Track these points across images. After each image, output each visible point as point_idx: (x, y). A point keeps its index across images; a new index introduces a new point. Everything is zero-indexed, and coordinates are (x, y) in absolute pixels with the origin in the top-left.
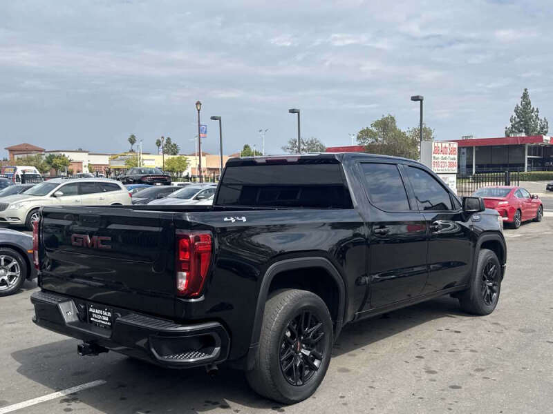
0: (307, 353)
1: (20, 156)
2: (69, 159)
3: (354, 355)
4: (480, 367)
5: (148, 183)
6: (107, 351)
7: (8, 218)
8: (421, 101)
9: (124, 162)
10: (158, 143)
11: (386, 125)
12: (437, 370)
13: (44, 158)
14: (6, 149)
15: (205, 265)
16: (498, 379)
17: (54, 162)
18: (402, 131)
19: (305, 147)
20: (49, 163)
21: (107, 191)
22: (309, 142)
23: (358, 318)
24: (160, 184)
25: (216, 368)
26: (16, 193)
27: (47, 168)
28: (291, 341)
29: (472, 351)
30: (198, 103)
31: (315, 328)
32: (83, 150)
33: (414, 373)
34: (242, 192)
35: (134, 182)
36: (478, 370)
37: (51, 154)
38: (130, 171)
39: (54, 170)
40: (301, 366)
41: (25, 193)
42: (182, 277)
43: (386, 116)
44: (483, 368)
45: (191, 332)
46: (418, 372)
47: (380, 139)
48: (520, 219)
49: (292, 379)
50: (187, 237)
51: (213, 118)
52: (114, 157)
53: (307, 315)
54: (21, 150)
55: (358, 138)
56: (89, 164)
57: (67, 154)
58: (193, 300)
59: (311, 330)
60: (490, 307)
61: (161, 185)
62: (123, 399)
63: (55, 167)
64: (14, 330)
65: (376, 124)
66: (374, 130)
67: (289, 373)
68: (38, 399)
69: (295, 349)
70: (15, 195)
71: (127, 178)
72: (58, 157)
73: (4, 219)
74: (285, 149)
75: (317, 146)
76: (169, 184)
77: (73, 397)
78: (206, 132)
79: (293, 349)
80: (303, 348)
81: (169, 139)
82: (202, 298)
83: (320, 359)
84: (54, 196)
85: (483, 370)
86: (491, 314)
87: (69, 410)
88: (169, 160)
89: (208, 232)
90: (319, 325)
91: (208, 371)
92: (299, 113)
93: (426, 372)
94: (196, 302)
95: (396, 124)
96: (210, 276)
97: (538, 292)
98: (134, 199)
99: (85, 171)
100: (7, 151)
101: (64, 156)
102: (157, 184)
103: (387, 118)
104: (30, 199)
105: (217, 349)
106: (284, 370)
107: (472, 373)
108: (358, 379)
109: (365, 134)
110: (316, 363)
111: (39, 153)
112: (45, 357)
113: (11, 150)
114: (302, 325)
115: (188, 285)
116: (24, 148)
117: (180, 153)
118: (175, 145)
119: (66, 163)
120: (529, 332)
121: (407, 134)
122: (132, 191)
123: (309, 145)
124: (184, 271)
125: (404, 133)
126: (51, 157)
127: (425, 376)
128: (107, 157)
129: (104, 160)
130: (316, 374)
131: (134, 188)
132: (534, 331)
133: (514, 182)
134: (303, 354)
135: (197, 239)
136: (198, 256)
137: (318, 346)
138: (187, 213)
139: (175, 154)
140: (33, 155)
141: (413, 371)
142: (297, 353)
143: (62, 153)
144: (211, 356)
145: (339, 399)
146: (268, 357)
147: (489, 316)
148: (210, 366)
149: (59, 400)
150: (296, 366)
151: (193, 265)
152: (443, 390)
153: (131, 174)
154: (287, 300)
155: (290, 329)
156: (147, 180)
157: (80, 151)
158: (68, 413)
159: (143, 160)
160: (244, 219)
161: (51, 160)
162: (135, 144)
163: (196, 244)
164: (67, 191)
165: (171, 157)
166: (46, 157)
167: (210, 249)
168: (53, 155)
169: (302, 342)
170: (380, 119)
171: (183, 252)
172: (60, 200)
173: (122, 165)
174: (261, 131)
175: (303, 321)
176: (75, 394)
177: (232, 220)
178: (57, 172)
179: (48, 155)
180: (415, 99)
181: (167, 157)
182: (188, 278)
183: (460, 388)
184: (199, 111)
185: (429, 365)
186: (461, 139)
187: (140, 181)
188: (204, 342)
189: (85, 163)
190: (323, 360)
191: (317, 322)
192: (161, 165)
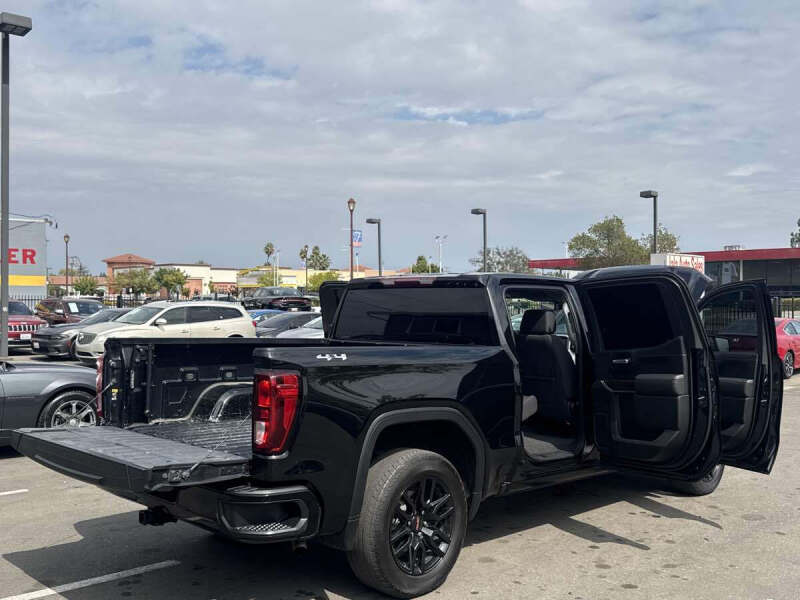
0: (430, 533)
1: (121, 271)
2: (185, 275)
3: (506, 542)
4: (672, 562)
5: (280, 309)
6: (175, 521)
7: (95, 353)
8: (655, 197)
9: (255, 279)
10: (303, 254)
11: (610, 230)
12: (611, 565)
13: (152, 273)
14: (104, 261)
15: (289, 415)
16: (690, 579)
17: (165, 279)
18: (633, 238)
19: (502, 260)
20: (159, 280)
21: (224, 318)
22: (508, 253)
23: (507, 490)
24: (296, 309)
25: (304, 545)
26: (107, 321)
27: (156, 287)
28: (406, 516)
29: (668, 541)
30: (351, 202)
31: (441, 500)
32: (205, 262)
33: (581, 567)
34: (389, 322)
35: (263, 307)
36: (667, 566)
37: (163, 267)
38: (258, 292)
39: (165, 289)
40: (419, 549)
41: (118, 320)
42: (260, 429)
43: (611, 217)
44: (676, 563)
45: (272, 497)
46: (585, 565)
47: (602, 250)
48: (793, 365)
49: (409, 566)
50: (268, 378)
51: (370, 221)
52: (243, 273)
53: (429, 483)
54: (123, 263)
55: (571, 248)
56: (211, 282)
57: (182, 269)
58: (274, 457)
59: (436, 502)
60: (710, 485)
61: (299, 310)
62: (195, 584)
63: (167, 285)
64: (80, 495)
65: (596, 229)
66: (594, 236)
67: (404, 557)
68: (92, 580)
69: (412, 528)
70: (105, 323)
71: (255, 301)
72: (171, 272)
73: (90, 355)
74: (474, 262)
75: (519, 258)
76: (308, 309)
77: (137, 579)
78: (360, 240)
79: (411, 527)
80: (424, 526)
81: (317, 248)
82: (284, 455)
83: (447, 542)
84: (155, 324)
85: (674, 566)
86: (711, 494)
87: (129, 594)
88: (315, 276)
89: (295, 373)
90: (447, 496)
91: (294, 548)
92: (484, 214)
93: (597, 566)
94: (277, 460)
95: (625, 229)
96: (296, 426)
97: (788, 467)
98: (259, 329)
99: (206, 291)
100: (106, 265)
101: (179, 270)
102: (293, 309)
103: (611, 221)
104: (124, 328)
105: (303, 520)
106: (395, 553)
107: (659, 569)
108: (503, 571)
109: (580, 242)
110: (443, 547)
111: (147, 267)
112: (111, 530)
113: (110, 263)
114: (423, 496)
115: (267, 437)
116: (126, 260)
117: (331, 267)
118: (324, 256)
119: (181, 280)
120: (756, 520)
121: (641, 243)
122: (258, 319)
123: (508, 256)
124: (262, 420)
125: (636, 242)
126: (162, 273)
127: (594, 571)
128: (235, 273)
129: (230, 277)
130: (442, 561)
131: (262, 314)
132: (764, 518)
133: (786, 312)
134: (423, 534)
135: (280, 381)
136: (281, 403)
137: (446, 524)
138: (269, 349)
139: (324, 269)
140: (139, 270)
141: (580, 564)
142: (416, 533)
143: (177, 267)
144: (294, 529)
145: (469, 595)
146: (373, 534)
147: (706, 496)
148: (297, 542)
149: (117, 583)
150: (412, 548)
151: (274, 414)
152: (612, 589)
153: (259, 295)
154: (401, 461)
155: (404, 500)
156: (280, 303)
157: (201, 264)
158: (126, 598)
159: (281, 276)
160: (344, 357)
161: (162, 275)
162: (272, 256)
163: (279, 387)
164: (173, 318)
165: (318, 272)
166: (156, 273)
167: (297, 393)
168: (165, 270)
169: (424, 518)
170: (602, 222)
171: (263, 398)
172: (163, 330)
173: (253, 283)
174: (437, 237)
175: (423, 491)
176: (139, 575)
177: (328, 357)
178: (168, 291)
179: (157, 269)
180: (646, 195)
181: (312, 272)
182: (267, 429)
183: (636, 587)
184: (352, 211)
185: (603, 558)
186: (723, 250)
187: (270, 306)
188: (287, 510)
189: (206, 281)
190: (452, 543)
191: (444, 493)
192: (303, 284)
